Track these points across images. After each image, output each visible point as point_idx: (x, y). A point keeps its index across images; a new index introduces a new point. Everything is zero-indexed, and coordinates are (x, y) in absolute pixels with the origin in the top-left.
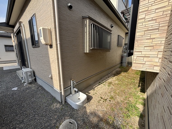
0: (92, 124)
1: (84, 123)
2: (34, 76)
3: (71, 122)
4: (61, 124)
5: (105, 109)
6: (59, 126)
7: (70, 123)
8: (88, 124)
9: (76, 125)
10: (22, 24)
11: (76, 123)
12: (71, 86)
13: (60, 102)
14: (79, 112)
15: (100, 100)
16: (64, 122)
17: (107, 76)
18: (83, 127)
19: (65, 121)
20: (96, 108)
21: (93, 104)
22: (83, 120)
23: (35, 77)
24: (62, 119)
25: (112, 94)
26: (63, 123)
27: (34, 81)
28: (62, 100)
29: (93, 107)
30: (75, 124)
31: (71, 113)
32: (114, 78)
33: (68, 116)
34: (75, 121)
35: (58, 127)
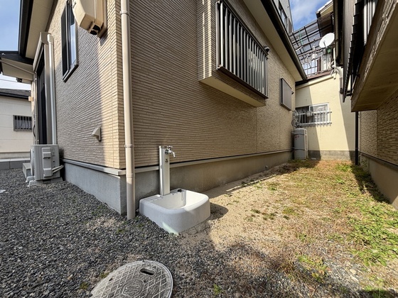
0: (237, 277)
1: (204, 273)
2: (62, 162)
3: (148, 268)
4: (104, 276)
5: (278, 238)
6: (96, 282)
7: (144, 271)
8: (217, 278)
9: (170, 280)
10: (48, 35)
11: (167, 272)
12: (158, 165)
13: (120, 213)
14: (183, 242)
15: (253, 216)
16: (120, 269)
17: (261, 174)
18: (198, 287)
19: (124, 267)
20: (244, 235)
21: (232, 224)
22: (199, 265)
23: (62, 166)
24: (113, 259)
25: (289, 205)
26: (115, 273)
27: (58, 175)
28: (124, 207)
29: (232, 230)
30: (164, 276)
31: (151, 244)
32: (282, 176)
33: (139, 252)
34: (165, 268)
35: (89, 287)
